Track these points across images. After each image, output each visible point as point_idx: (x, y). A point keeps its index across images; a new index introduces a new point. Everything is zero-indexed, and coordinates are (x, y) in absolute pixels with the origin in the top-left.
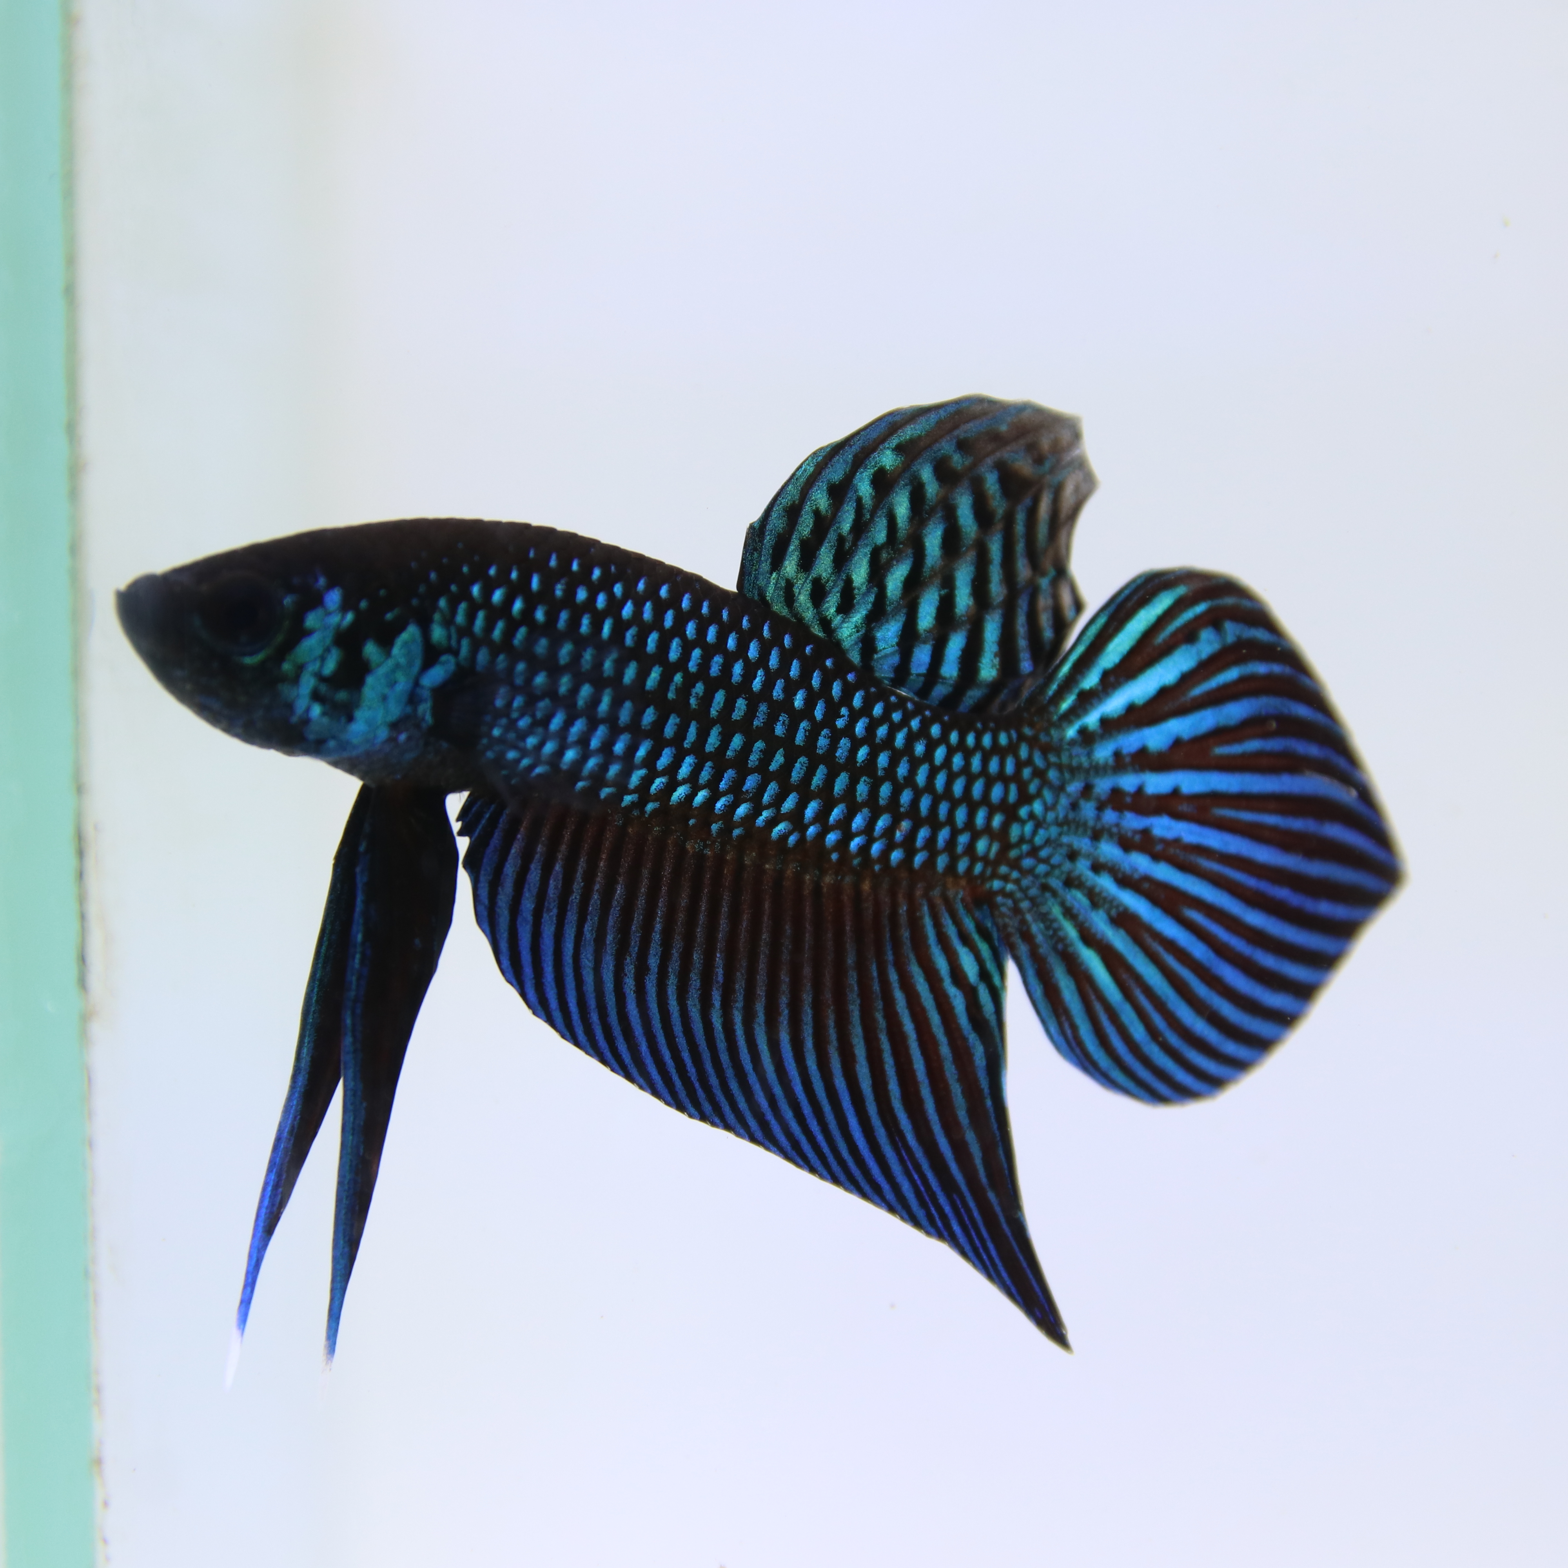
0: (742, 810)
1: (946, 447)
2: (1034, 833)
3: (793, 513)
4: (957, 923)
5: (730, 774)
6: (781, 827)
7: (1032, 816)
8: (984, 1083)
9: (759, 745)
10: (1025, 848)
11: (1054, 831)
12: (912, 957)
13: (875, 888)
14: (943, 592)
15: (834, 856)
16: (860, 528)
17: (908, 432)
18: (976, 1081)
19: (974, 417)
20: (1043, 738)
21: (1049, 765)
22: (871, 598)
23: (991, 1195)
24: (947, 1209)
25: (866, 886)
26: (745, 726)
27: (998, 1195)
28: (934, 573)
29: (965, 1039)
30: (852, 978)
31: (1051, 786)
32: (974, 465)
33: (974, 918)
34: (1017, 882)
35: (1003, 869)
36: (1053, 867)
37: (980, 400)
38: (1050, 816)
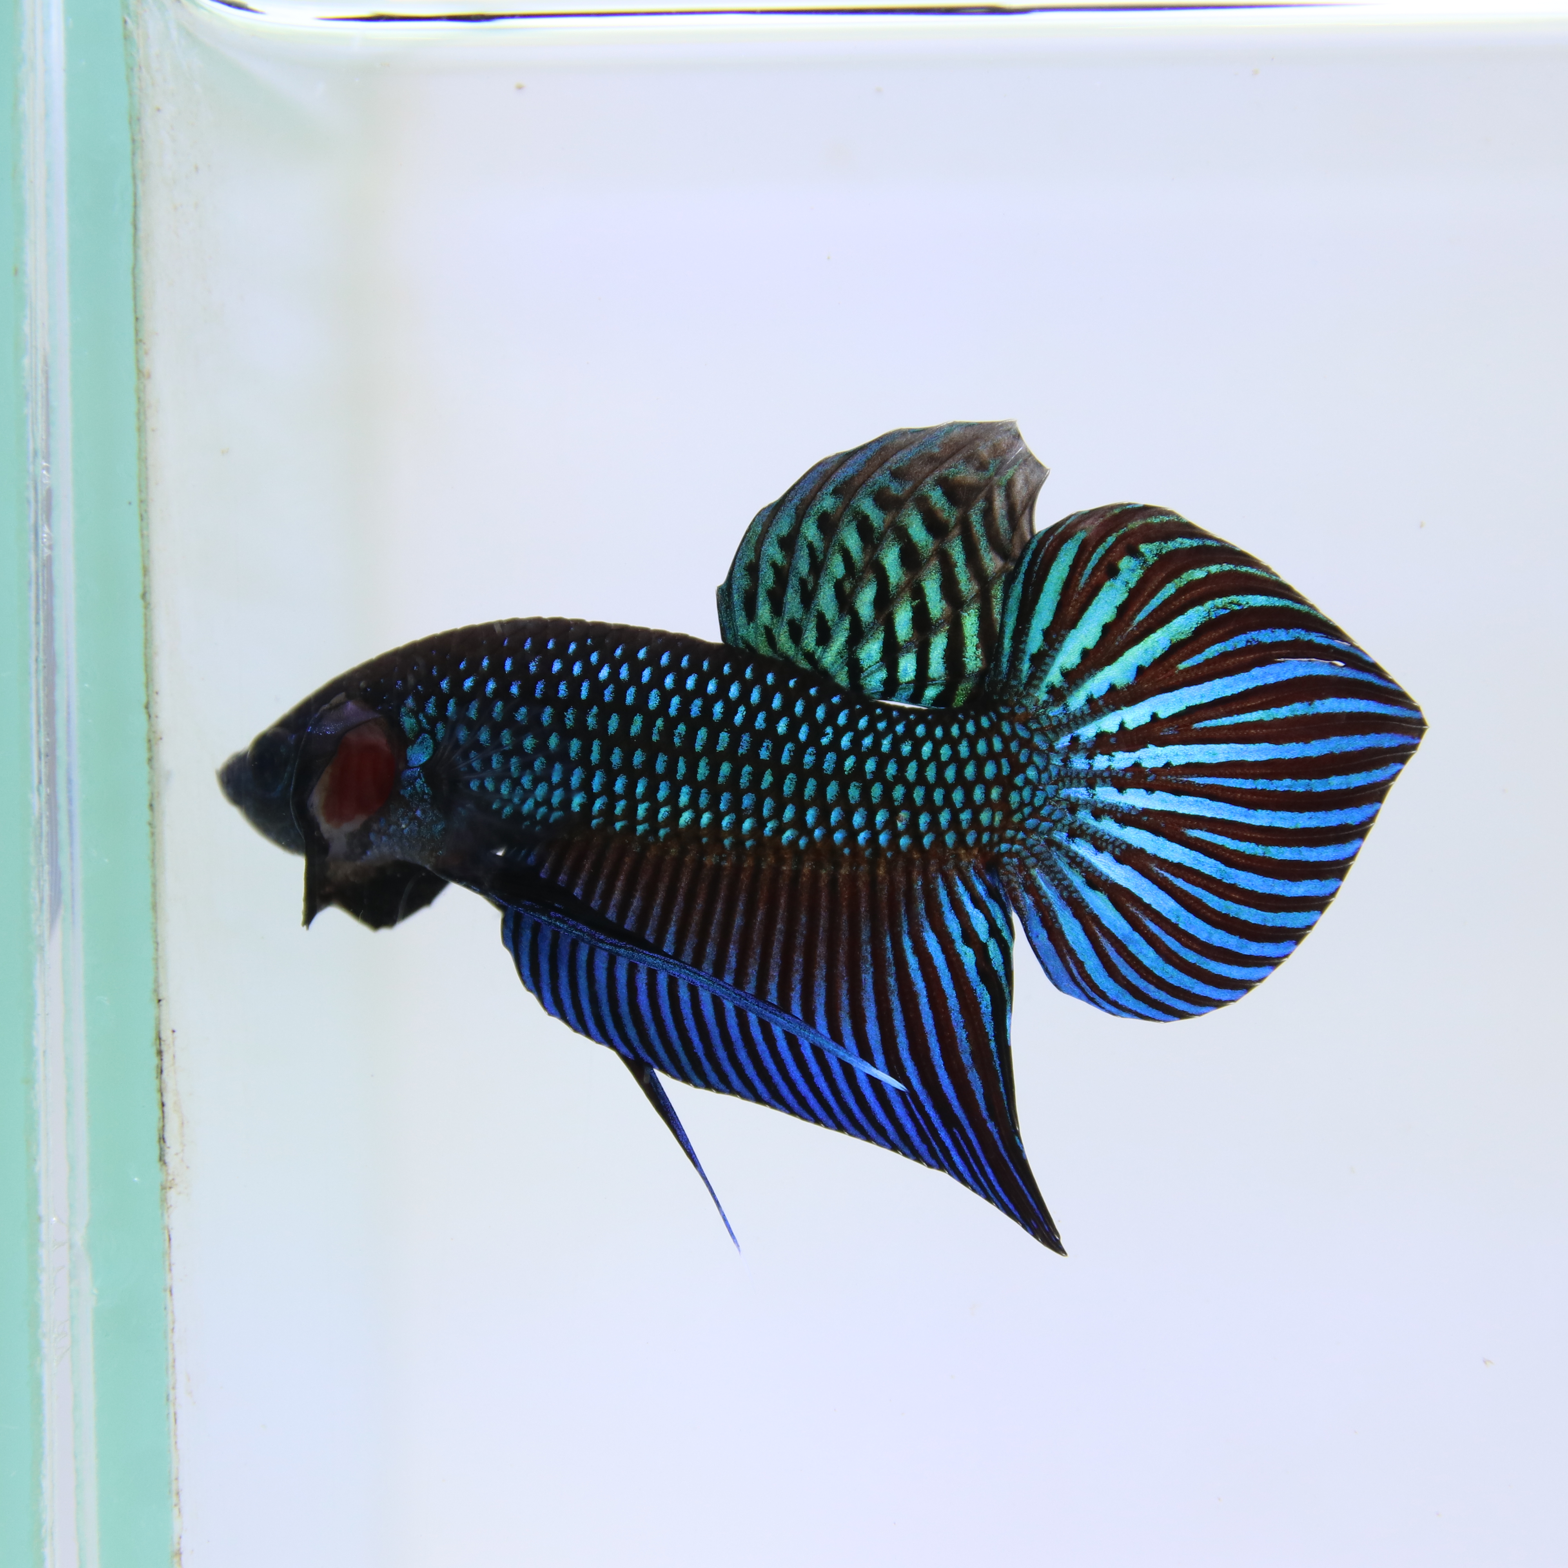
0: (747, 825)
1: (881, 478)
2: (1033, 795)
3: (753, 570)
4: (970, 889)
5: (725, 797)
6: (788, 835)
7: (1027, 782)
8: (989, 1028)
9: (747, 769)
10: (1027, 811)
11: (1050, 789)
12: (926, 924)
13: (890, 871)
14: (914, 604)
15: (846, 851)
16: (817, 567)
17: (840, 476)
18: (982, 1027)
19: (901, 448)
20: (1020, 711)
21: (1032, 732)
22: (846, 624)
23: (990, 1125)
24: (948, 1142)
25: (881, 872)
26: (731, 753)
27: (996, 1125)
28: (901, 589)
29: (972, 991)
30: (866, 950)
31: (1040, 752)
32: (915, 488)
33: (984, 882)
34: (1023, 842)
35: (1010, 833)
36: (1055, 822)
37: (902, 433)
38: (1044, 776)
